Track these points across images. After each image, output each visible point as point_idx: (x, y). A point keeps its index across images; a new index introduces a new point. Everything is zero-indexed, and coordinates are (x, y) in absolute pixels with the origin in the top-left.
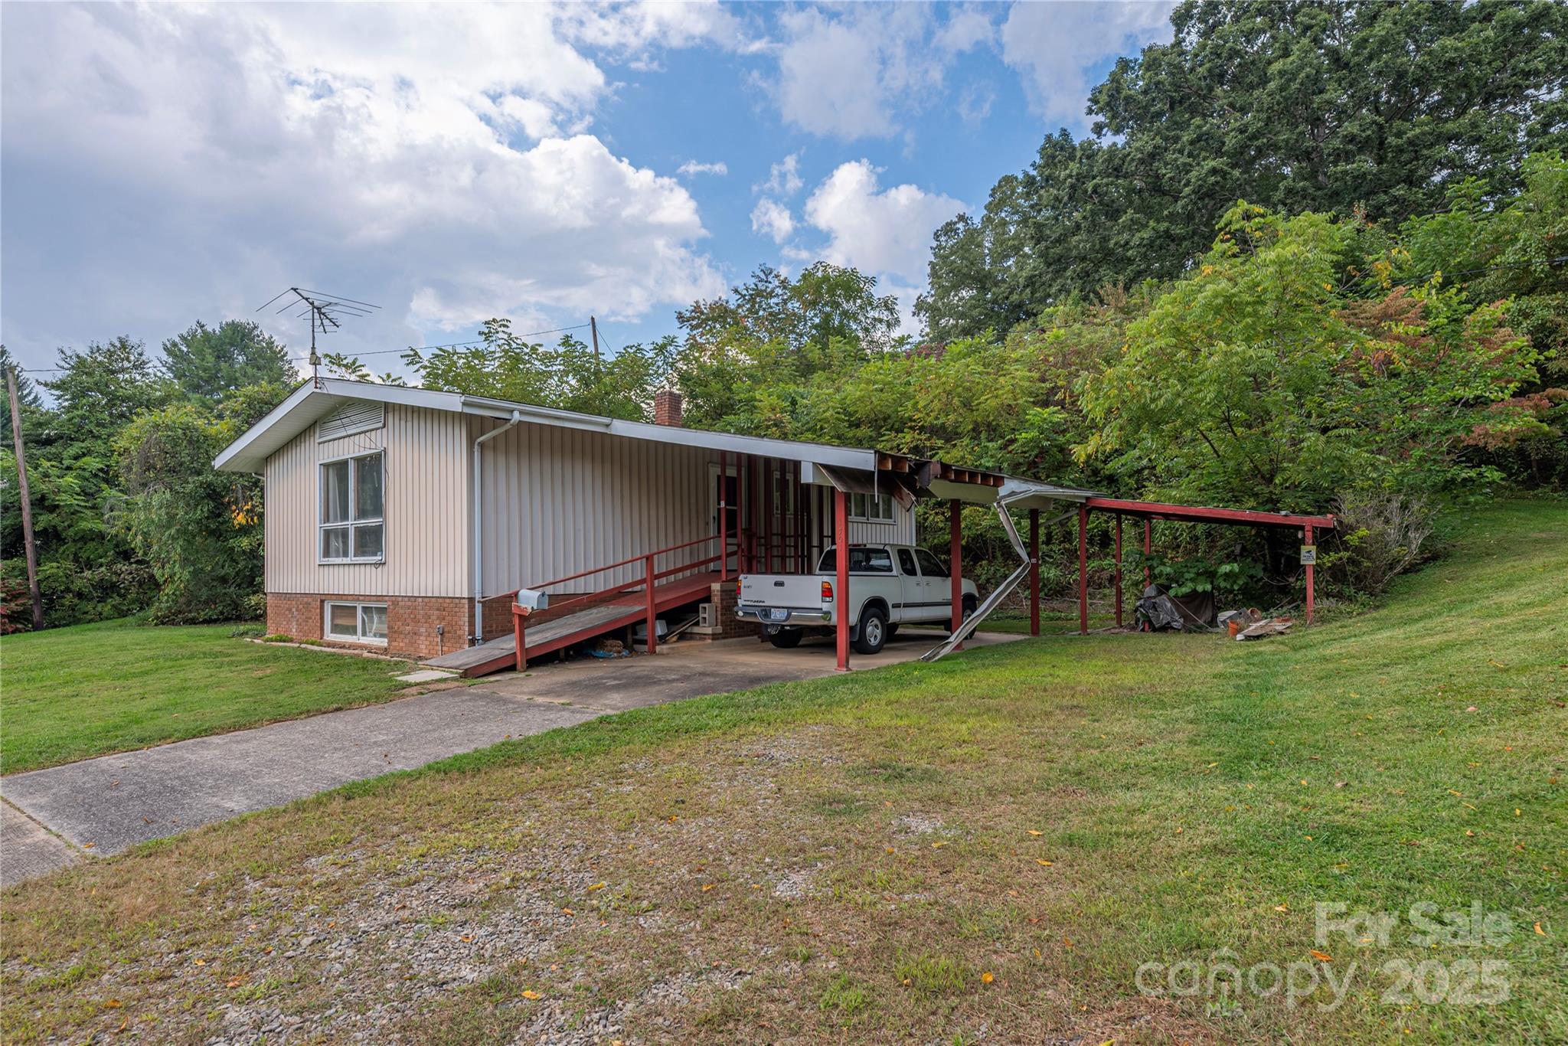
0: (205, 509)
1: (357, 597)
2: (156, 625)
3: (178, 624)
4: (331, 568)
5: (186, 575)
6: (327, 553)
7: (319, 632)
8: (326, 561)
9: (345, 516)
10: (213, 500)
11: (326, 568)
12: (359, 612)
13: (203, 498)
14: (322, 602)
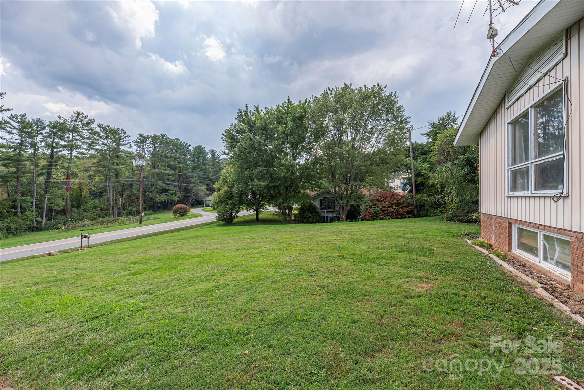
0: (466, 170)
1: (538, 226)
2: (447, 221)
3: (455, 221)
4: (516, 199)
5: (458, 200)
6: (514, 187)
7: (507, 246)
8: (512, 194)
9: (527, 159)
10: (470, 166)
11: (512, 199)
12: (540, 238)
13: (465, 165)
14: (510, 224)
